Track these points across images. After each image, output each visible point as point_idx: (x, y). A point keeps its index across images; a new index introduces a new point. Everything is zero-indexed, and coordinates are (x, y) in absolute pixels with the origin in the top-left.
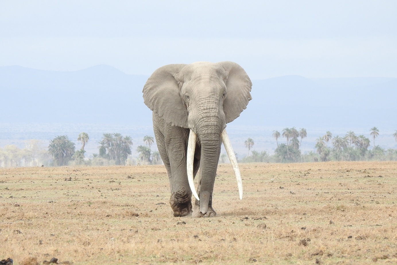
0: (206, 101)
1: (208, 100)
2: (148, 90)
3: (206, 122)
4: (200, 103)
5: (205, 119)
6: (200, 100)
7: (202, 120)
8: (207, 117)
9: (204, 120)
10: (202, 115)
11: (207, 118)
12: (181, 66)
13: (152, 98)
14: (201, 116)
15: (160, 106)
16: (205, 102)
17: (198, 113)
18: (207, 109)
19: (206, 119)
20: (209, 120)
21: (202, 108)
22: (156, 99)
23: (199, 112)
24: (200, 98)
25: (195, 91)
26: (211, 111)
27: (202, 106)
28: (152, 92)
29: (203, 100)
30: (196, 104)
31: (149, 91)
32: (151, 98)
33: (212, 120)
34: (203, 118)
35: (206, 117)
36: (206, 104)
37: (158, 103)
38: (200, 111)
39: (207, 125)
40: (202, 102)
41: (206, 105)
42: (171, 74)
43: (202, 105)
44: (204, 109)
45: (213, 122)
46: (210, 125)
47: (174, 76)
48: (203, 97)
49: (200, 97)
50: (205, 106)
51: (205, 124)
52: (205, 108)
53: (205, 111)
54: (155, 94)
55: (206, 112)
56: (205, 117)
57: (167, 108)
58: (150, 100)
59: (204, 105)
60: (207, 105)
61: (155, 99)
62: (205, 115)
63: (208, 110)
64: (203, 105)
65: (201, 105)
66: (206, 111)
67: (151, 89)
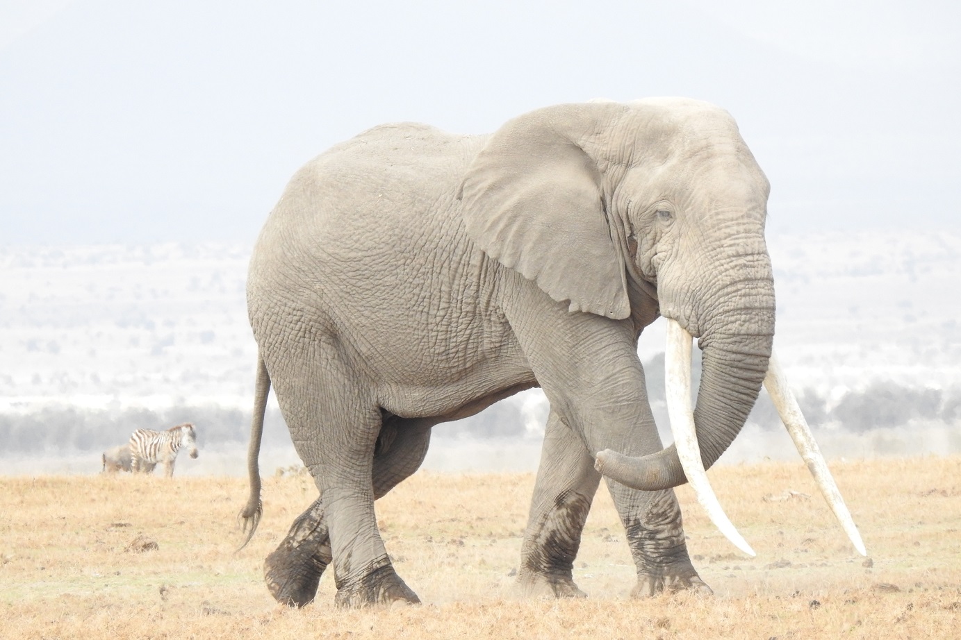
0: (741, 228)
1: (744, 227)
2: (482, 193)
3: (745, 295)
4: (718, 234)
5: (740, 286)
6: (718, 224)
7: (730, 289)
8: (748, 280)
9: (738, 290)
10: (731, 272)
11: (746, 283)
12: (610, 112)
13: (500, 218)
14: (725, 278)
15: (530, 245)
16: (738, 233)
17: (711, 267)
18: (747, 255)
19: (744, 288)
20: (754, 292)
21: (731, 251)
22: (514, 221)
23: (717, 263)
24: (721, 217)
25: (699, 193)
26: (757, 260)
27: (731, 246)
28: (496, 196)
29: (729, 223)
30: (702, 238)
31: (486, 195)
32: (492, 218)
33: (762, 291)
34: (733, 283)
35: (745, 280)
36: (741, 238)
37: (520, 234)
38: (723, 261)
39: (748, 305)
40: (728, 231)
41: (741, 241)
42: (567, 139)
43: (728, 241)
44: (738, 255)
45: (765, 298)
46: (755, 308)
47: (580, 143)
48: (731, 216)
49: (717, 214)
50: (738, 245)
51: (743, 302)
52: (741, 250)
53: (742, 261)
54: (509, 203)
55: (745, 266)
56: (740, 281)
57: (554, 250)
58: (488, 224)
59: (737, 241)
60: (745, 240)
61: (512, 220)
62: (742, 273)
63: (750, 258)
64: (732, 242)
65: (723, 242)
66: (745, 262)
67: (493, 188)
